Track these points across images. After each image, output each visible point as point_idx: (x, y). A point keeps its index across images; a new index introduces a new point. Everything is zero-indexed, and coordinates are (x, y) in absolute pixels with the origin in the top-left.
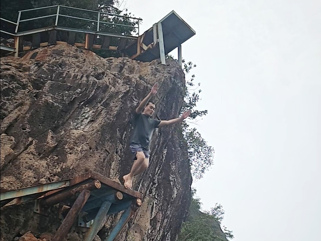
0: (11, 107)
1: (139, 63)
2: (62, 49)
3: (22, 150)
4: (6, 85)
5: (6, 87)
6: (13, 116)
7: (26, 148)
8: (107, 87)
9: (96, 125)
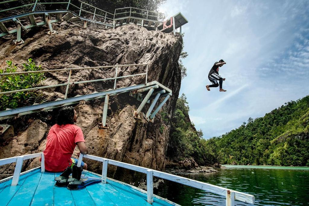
0: (119, 52)
1: (164, 34)
2: (133, 26)
3: (124, 70)
4: (117, 43)
5: (117, 44)
6: (120, 55)
7: (126, 70)
8: (155, 45)
9: (152, 61)
